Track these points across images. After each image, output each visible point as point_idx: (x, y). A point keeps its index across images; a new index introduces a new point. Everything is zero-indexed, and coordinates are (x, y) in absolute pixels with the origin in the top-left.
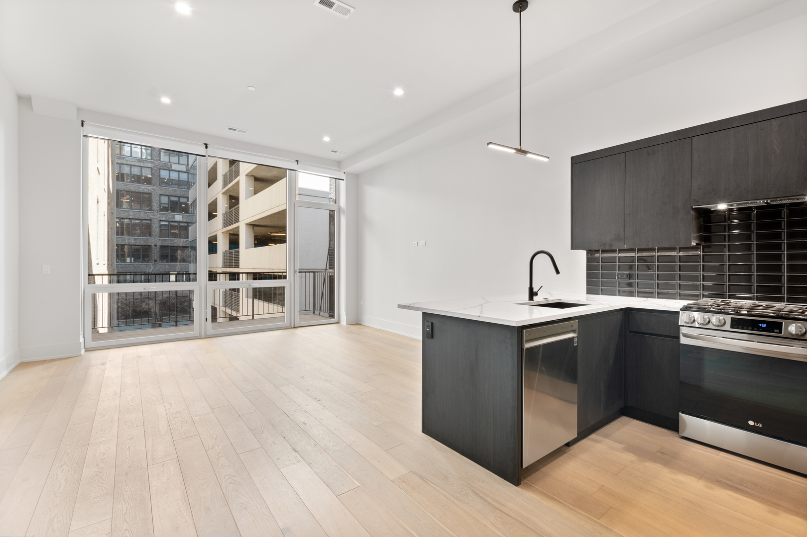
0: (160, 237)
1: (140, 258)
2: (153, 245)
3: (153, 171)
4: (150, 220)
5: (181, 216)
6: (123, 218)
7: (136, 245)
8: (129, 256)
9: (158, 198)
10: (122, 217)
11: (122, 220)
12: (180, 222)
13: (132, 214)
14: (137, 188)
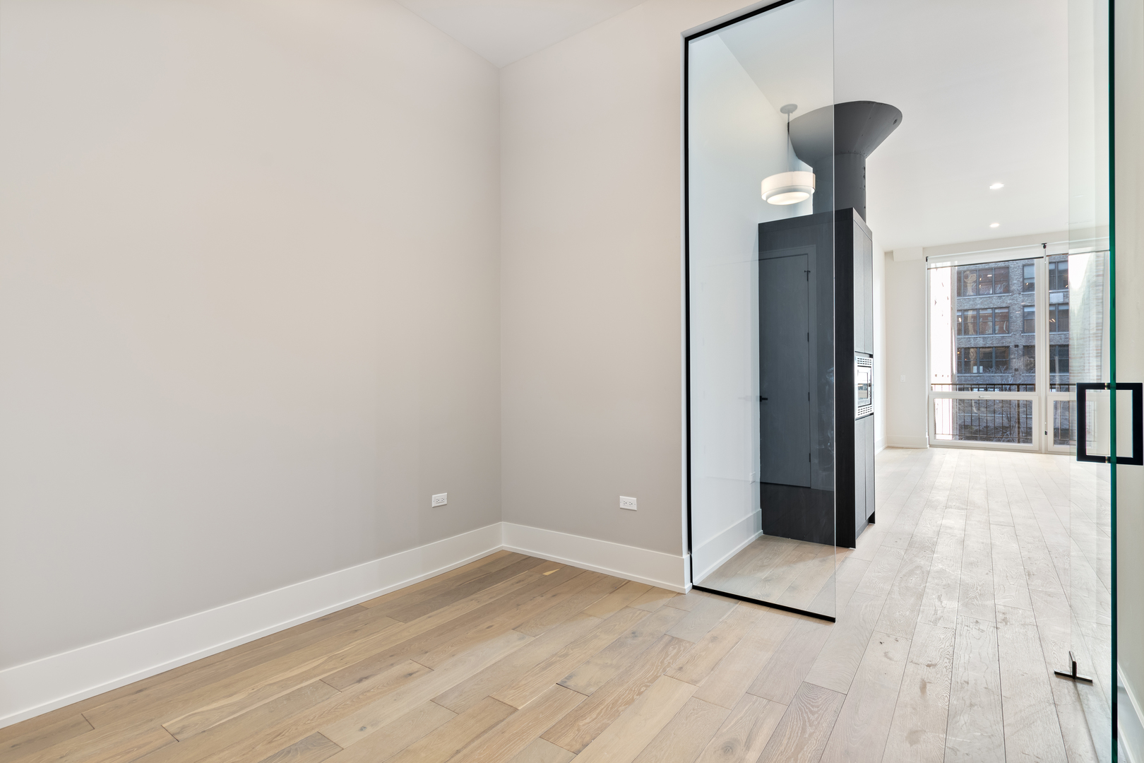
0: (1023, 332)
1: (991, 368)
2: (1012, 345)
4: (1008, 307)
5: (1061, 294)
6: (967, 310)
7: (986, 348)
8: (975, 365)
9: (1020, 271)
10: (966, 308)
11: (966, 313)
12: (1059, 304)
13: (979, 302)
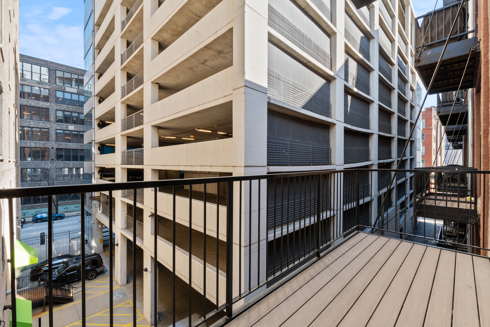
0: (56, 141)
1: (39, 158)
2: (50, 147)
3: (51, 92)
4: (48, 129)
5: (73, 127)
6: (24, 127)
7: (36, 148)
8: (30, 156)
9: (54, 112)
10: (24, 125)
11: (24, 128)
12: (72, 131)
13: (32, 124)
14: (37, 104)
